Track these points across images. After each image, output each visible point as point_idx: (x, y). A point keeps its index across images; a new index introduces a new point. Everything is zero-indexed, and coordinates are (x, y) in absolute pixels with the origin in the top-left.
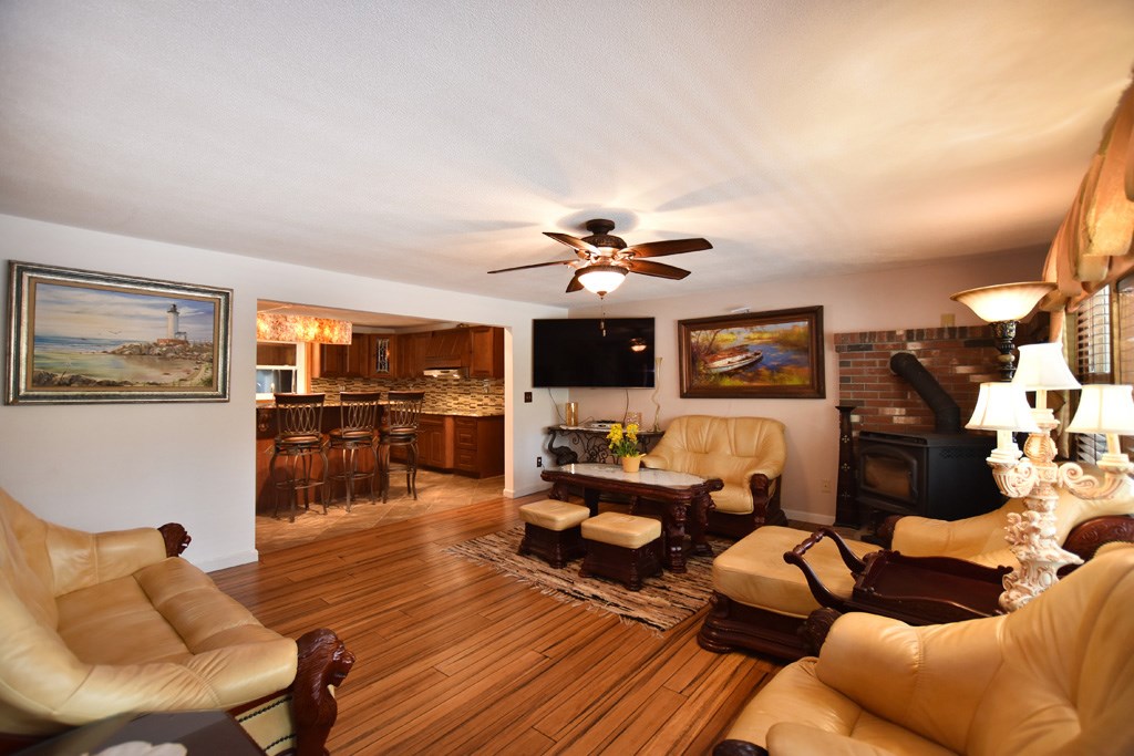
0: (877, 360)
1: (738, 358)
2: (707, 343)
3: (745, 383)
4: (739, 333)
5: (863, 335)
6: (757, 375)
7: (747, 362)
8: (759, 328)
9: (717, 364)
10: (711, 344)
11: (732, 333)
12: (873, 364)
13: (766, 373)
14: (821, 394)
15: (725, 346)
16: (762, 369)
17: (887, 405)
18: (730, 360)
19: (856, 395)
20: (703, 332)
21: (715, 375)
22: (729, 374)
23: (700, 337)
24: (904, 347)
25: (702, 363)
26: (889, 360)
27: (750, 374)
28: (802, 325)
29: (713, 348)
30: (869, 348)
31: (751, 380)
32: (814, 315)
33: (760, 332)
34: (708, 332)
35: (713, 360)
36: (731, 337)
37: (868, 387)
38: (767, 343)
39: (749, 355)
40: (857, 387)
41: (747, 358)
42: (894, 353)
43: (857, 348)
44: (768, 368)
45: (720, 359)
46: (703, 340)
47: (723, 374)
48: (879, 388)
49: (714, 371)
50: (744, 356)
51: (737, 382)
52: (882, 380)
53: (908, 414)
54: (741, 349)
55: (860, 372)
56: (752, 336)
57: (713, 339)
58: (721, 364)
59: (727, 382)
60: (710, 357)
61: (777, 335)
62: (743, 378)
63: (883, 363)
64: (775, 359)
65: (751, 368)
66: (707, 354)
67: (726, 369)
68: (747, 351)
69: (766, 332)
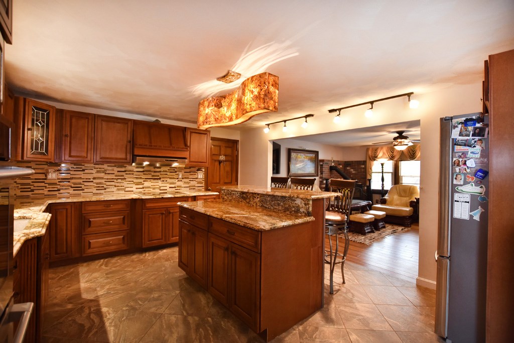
1: (302, 164)
2: (295, 158)
3: (303, 172)
5: (328, 161)
9: (297, 165)
11: (301, 155)
14: (318, 176)
15: (299, 160)
22: (300, 169)
23: (293, 156)
24: (332, 164)
28: (314, 155)
30: (327, 163)
32: (317, 153)
34: (296, 154)
36: (301, 157)
40: (325, 174)
41: (304, 164)
42: (330, 165)
49: (296, 168)
52: (328, 172)
55: (326, 170)
56: (305, 157)
57: (297, 157)
59: (299, 172)
61: (310, 158)
63: (328, 168)
67: (299, 167)
68: (304, 162)
69: (308, 157)
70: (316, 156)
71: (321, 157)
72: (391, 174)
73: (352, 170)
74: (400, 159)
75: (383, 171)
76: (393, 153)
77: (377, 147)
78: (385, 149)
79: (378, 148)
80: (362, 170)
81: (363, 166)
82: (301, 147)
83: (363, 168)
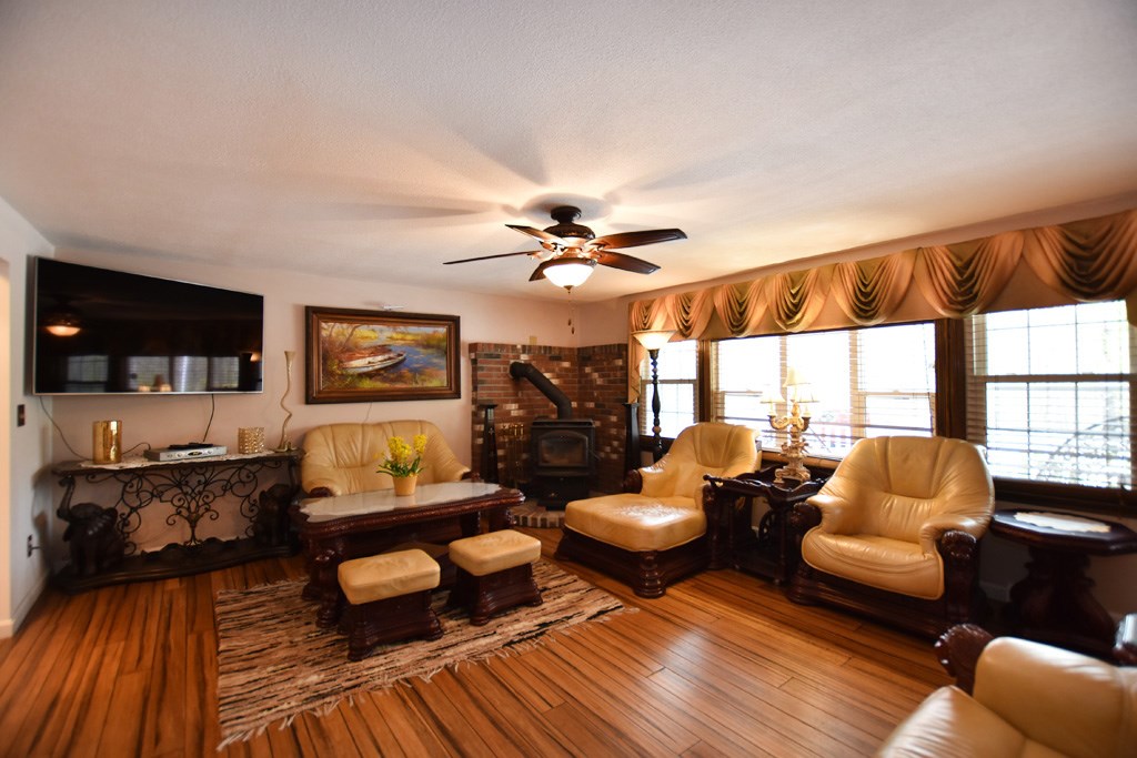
0: (502, 367)
1: (380, 358)
2: (343, 339)
3: (386, 385)
4: (381, 331)
5: (496, 346)
6: (400, 378)
7: (389, 363)
8: (402, 328)
9: (355, 363)
10: (348, 340)
11: (373, 330)
12: (499, 369)
13: (409, 375)
14: (457, 395)
15: (365, 344)
16: (404, 371)
17: (507, 402)
18: (370, 359)
19: (489, 395)
20: (338, 325)
21: (352, 376)
22: (370, 375)
23: (331, 330)
24: (518, 358)
25: (337, 361)
26: (508, 367)
27: (392, 376)
28: (442, 330)
29: (351, 345)
30: (498, 356)
31: (393, 381)
32: (453, 322)
33: (403, 333)
34: (345, 325)
35: (351, 359)
36: (372, 335)
37: (496, 388)
38: (409, 345)
39: (392, 355)
40: (490, 388)
41: (390, 359)
42: (512, 361)
43: (491, 356)
44: (411, 370)
45: (359, 358)
46: (338, 335)
47: (362, 376)
48: (503, 388)
49: (351, 372)
50: (386, 356)
51: (378, 385)
52: (505, 382)
53: (520, 408)
54: (383, 349)
55: (491, 376)
56: (395, 336)
57: (351, 334)
58: (359, 364)
59: (367, 384)
60: (347, 355)
61: (419, 338)
62: (385, 380)
63: (505, 369)
64: (417, 361)
65: (393, 370)
66: (342, 352)
67: (366, 370)
68: (390, 351)
69: (409, 334)
70: (449, 331)
71: (468, 335)
72: (691, 386)
73: (596, 375)
74: (709, 336)
75: (655, 377)
76: (688, 313)
77: (650, 298)
78: (669, 302)
79: (653, 301)
80: (619, 374)
81: (620, 362)
82: (378, 304)
83: (621, 368)
